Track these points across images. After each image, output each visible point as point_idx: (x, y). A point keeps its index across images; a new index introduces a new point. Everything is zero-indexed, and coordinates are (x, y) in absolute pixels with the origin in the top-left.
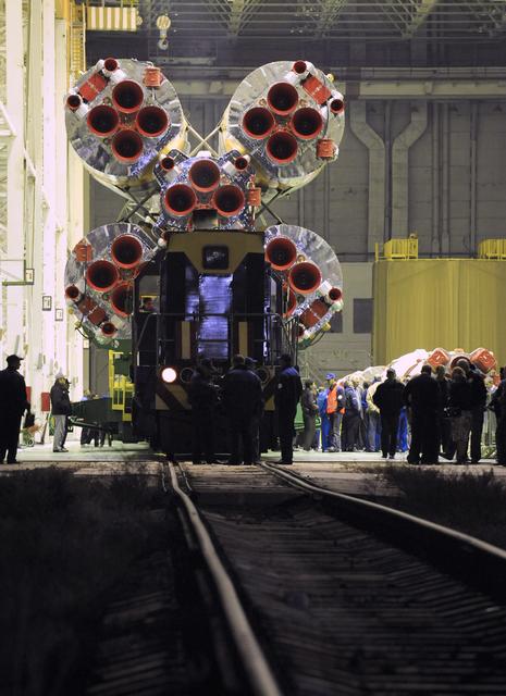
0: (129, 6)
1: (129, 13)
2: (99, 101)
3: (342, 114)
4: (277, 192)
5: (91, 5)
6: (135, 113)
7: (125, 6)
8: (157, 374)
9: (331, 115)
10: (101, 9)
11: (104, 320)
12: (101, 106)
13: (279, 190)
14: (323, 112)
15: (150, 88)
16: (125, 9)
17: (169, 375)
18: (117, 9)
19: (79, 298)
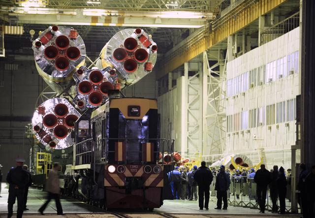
0: (20, 26)
1: (20, 28)
2: (49, 44)
3: (156, 52)
4: (124, 86)
5: (6, 25)
6: (65, 50)
7: (19, 26)
8: (106, 168)
9: (151, 52)
10: (9, 27)
11: (50, 141)
12: (50, 46)
13: (125, 84)
14: (148, 50)
15: (72, 39)
16: (19, 27)
17: (112, 169)
18: (15, 27)
19: (39, 131)
